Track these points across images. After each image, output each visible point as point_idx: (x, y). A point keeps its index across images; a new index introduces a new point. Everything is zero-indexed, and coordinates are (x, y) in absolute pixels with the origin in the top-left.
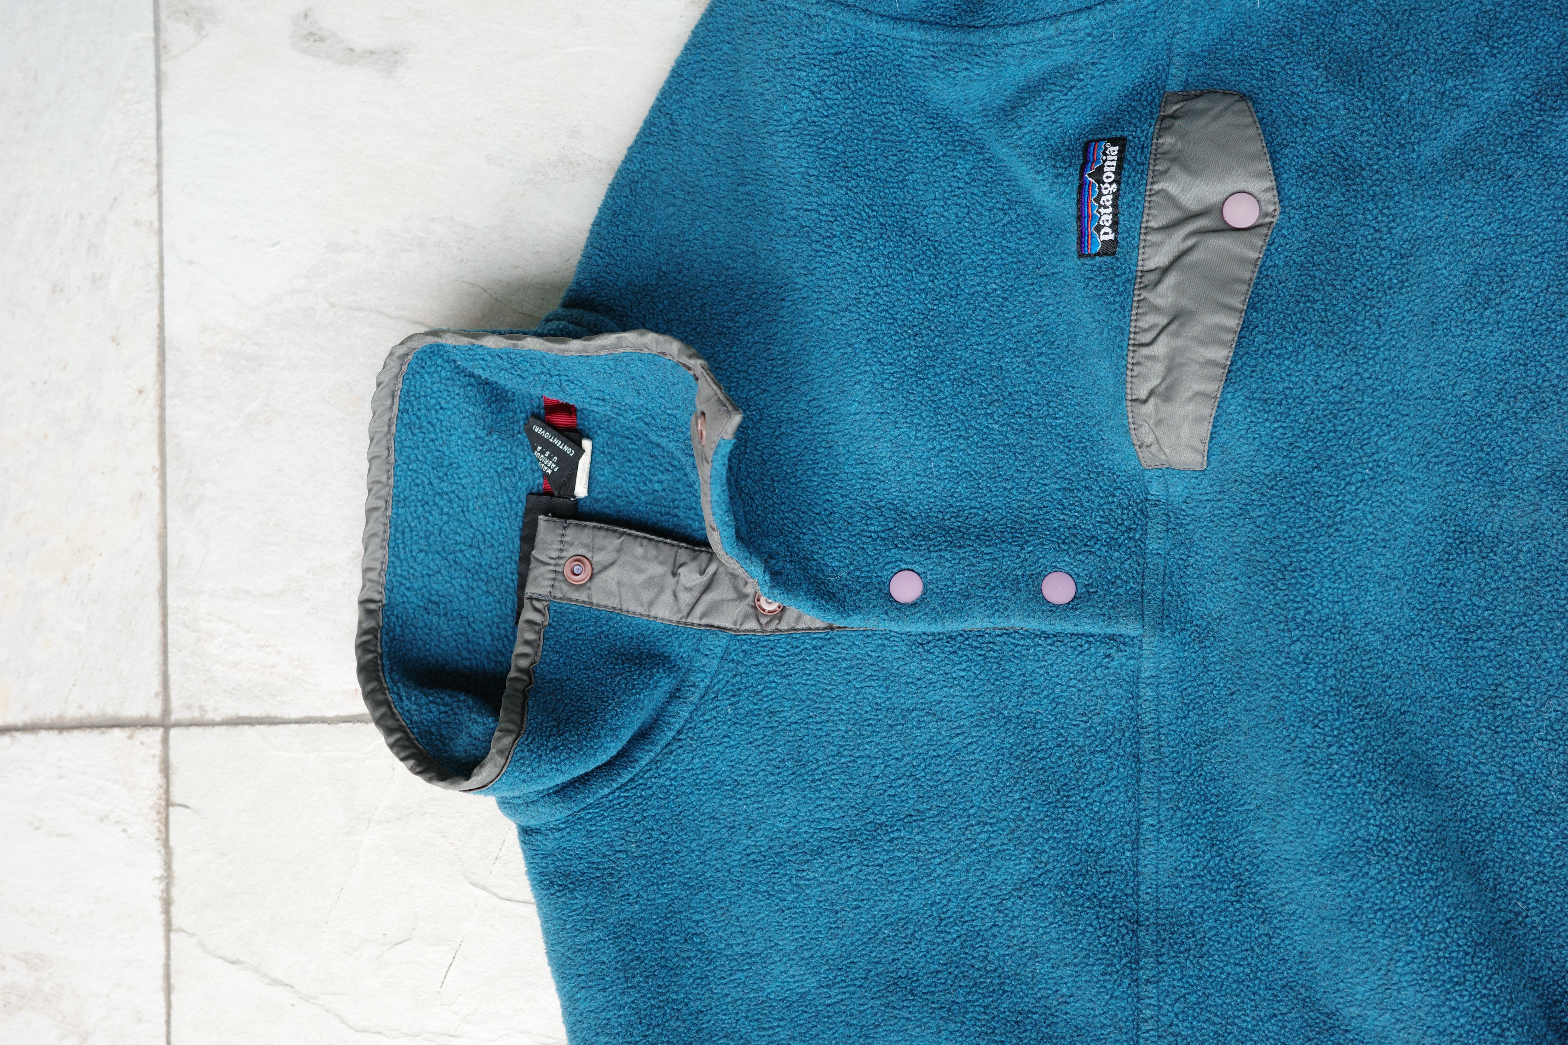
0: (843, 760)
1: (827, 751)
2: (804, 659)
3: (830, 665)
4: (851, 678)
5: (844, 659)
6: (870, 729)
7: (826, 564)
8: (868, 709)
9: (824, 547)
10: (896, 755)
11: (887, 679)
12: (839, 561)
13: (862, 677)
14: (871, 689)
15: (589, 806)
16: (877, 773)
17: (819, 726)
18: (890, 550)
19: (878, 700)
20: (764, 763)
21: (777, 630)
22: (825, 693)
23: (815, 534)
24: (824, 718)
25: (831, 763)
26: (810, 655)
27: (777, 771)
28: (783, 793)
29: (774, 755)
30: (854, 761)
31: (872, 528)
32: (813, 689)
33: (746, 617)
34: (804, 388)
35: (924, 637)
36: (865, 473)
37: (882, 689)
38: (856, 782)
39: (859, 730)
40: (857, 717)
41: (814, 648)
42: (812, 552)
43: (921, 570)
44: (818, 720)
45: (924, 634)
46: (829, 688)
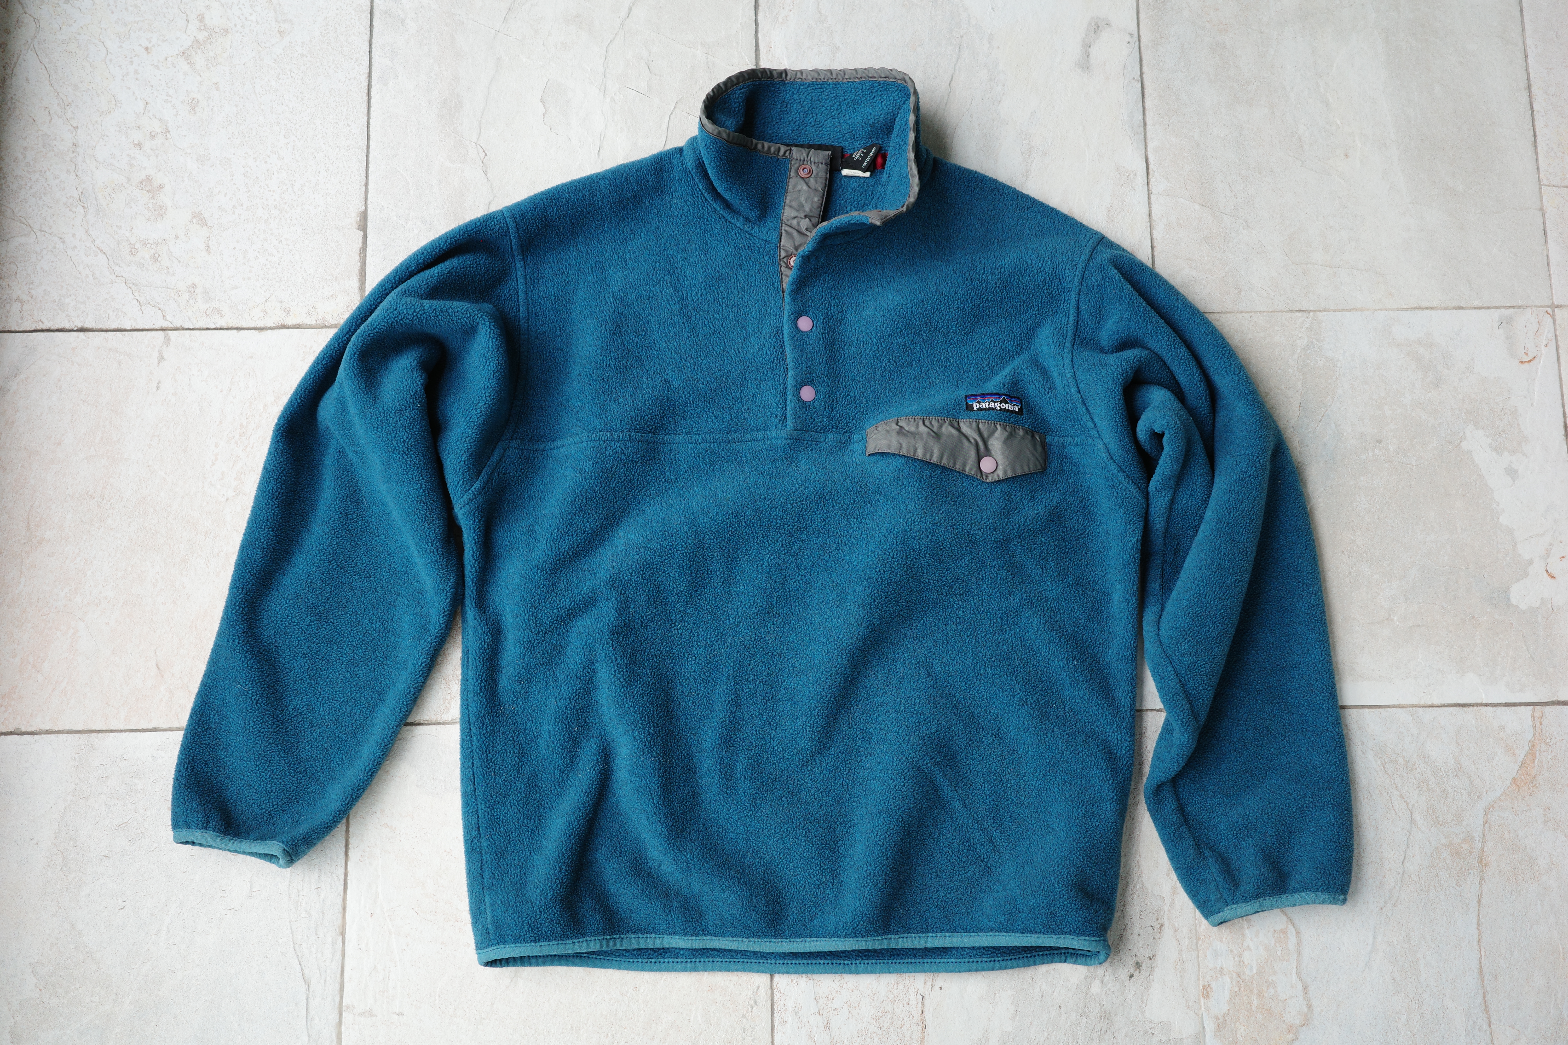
0: (720, 300)
1: (724, 292)
2: (767, 279)
3: (765, 292)
4: (760, 302)
5: (768, 298)
6: (736, 312)
7: (814, 286)
8: (745, 311)
9: (823, 285)
10: (724, 324)
11: (760, 318)
12: (816, 292)
13: (761, 307)
14: (754, 311)
15: (693, 179)
16: (715, 316)
17: (736, 288)
18: (822, 315)
19: (750, 315)
20: (717, 263)
21: (781, 266)
22: (752, 290)
23: (828, 281)
24: (740, 290)
25: (719, 295)
26: (770, 282)
27: (713, 269)
28: (703, 272)
29: (721, 268)
30: (720, 305)
31: (833, 308)
32: (753, 284)
33: (786, 251)
34: (899, 274)
35: (781, 334)
36: (859, 304)
37: (755, 316)
38: (710, 306)
39: (735, 307)
40: (741, 305)
41: (773, 284)
42: (820, 280)
43: (813, 330)
44: (739, 287)
45: (783, 334)
46: (755, 292)
